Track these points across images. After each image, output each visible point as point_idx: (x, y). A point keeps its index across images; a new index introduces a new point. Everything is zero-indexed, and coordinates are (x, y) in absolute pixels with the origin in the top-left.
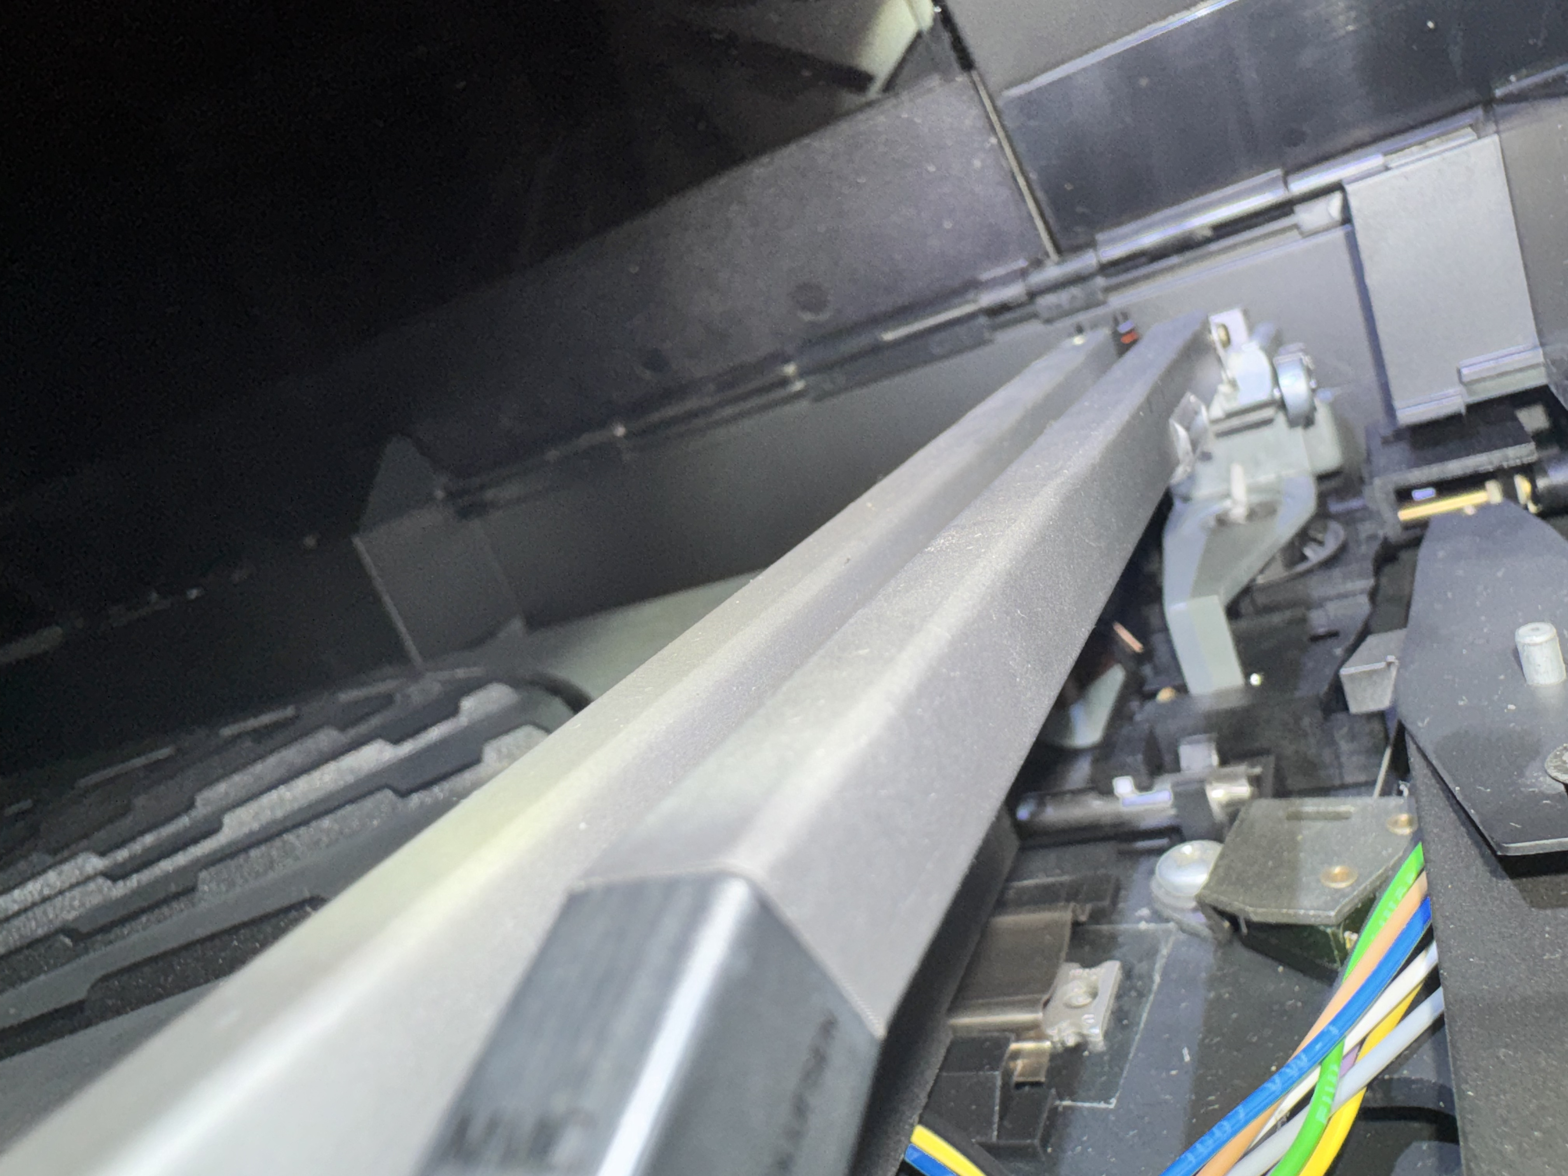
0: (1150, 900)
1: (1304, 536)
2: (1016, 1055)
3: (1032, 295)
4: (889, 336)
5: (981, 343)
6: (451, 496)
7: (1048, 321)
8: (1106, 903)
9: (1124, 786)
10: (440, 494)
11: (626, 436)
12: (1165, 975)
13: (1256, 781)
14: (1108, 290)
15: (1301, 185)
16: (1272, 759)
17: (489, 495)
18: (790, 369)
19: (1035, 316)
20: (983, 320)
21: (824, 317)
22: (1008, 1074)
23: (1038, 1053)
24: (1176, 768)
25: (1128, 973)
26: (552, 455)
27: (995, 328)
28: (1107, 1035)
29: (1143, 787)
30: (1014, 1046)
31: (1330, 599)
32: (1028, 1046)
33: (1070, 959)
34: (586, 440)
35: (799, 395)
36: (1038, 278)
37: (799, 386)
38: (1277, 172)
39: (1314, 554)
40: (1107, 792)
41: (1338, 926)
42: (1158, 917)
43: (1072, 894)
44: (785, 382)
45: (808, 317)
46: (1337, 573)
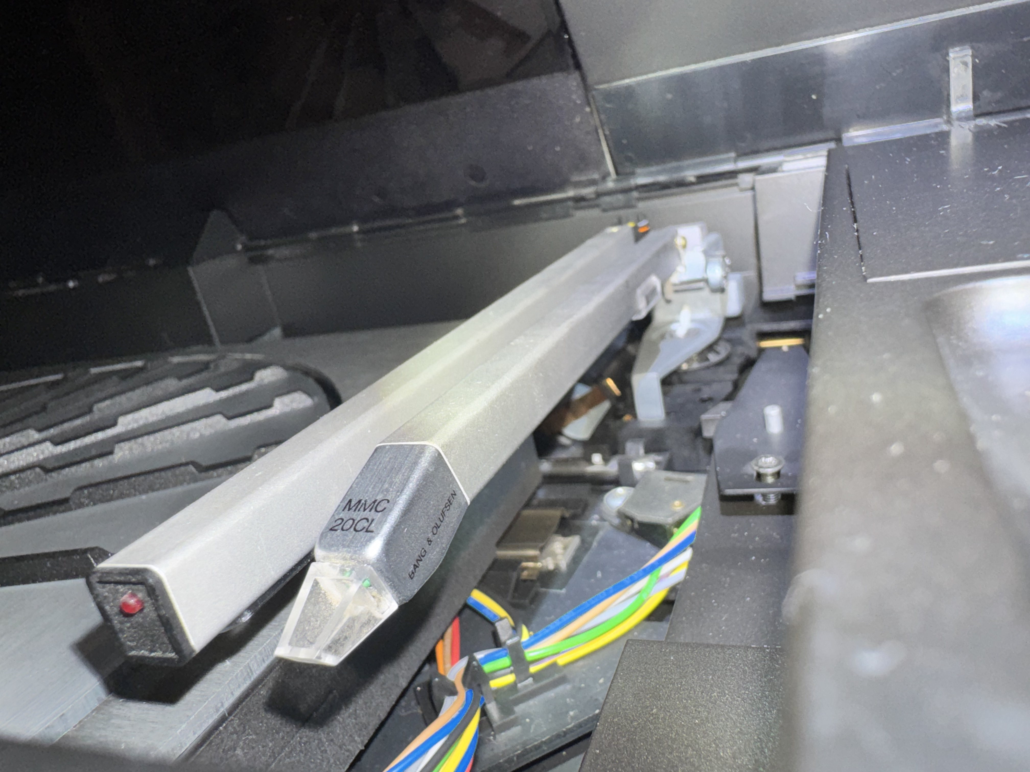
0: (600, 513)
1: (711, 348)
2: (526, 568)
3: (599, 195)
4: (517, 202)
5: (567, 215)
6: (246, 249)
7: (605, 210)
8: (579, 510)
9: (597, 458)
10: (239, 247)
11: (358, 233)
12: (599, 543)
13: (657, 463)
14: (639, 199)
15: (743, 164)
16: (667, 455)
17: (270, 252)
18: (459, 211)
19: (597, 206)
20: (570, 203)
21: (483, 185)
22: (519, 575)
23: (534, 569)
24: (623, 452)
25: (583, 541)
26: (313, 235)
27: (577, 209)
28: (569, 566)
29: (606, 460)
30: (525, 564)
31: (714, 381)
32: (531, 564)
33: (557, 532)
34: (334, 231)
35: (462, 225)
36: (602, 187)
37: (463, 221)
38: (733, 155)
39: (713, 358)
40: (589, 461)
41: (672, 525)
42: (602, 519)
43: (565, 504)
44: (457, 217)
45: (473, 183)
46: (721, 369)
